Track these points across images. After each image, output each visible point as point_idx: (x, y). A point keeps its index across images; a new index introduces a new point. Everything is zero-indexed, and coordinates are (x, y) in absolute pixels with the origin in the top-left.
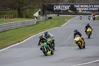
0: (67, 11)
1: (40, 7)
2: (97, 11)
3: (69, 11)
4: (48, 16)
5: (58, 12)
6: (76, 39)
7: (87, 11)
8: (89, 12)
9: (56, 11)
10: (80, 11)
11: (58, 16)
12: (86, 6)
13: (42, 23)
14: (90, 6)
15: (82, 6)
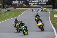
0: (22, 5)
1: (1, 2)
2: (45, 5)
3: (24, 5)
4: (7, 9)
5: (15, 6)
6: (39, 24)
7: (37, 5)
8: (39, 6)
9: (13, 5)
10: (32, 5)
11: (15, 9)
12: (36, 1)
13: (3, 14)
14: (39, 1)
15: (33, 1)
